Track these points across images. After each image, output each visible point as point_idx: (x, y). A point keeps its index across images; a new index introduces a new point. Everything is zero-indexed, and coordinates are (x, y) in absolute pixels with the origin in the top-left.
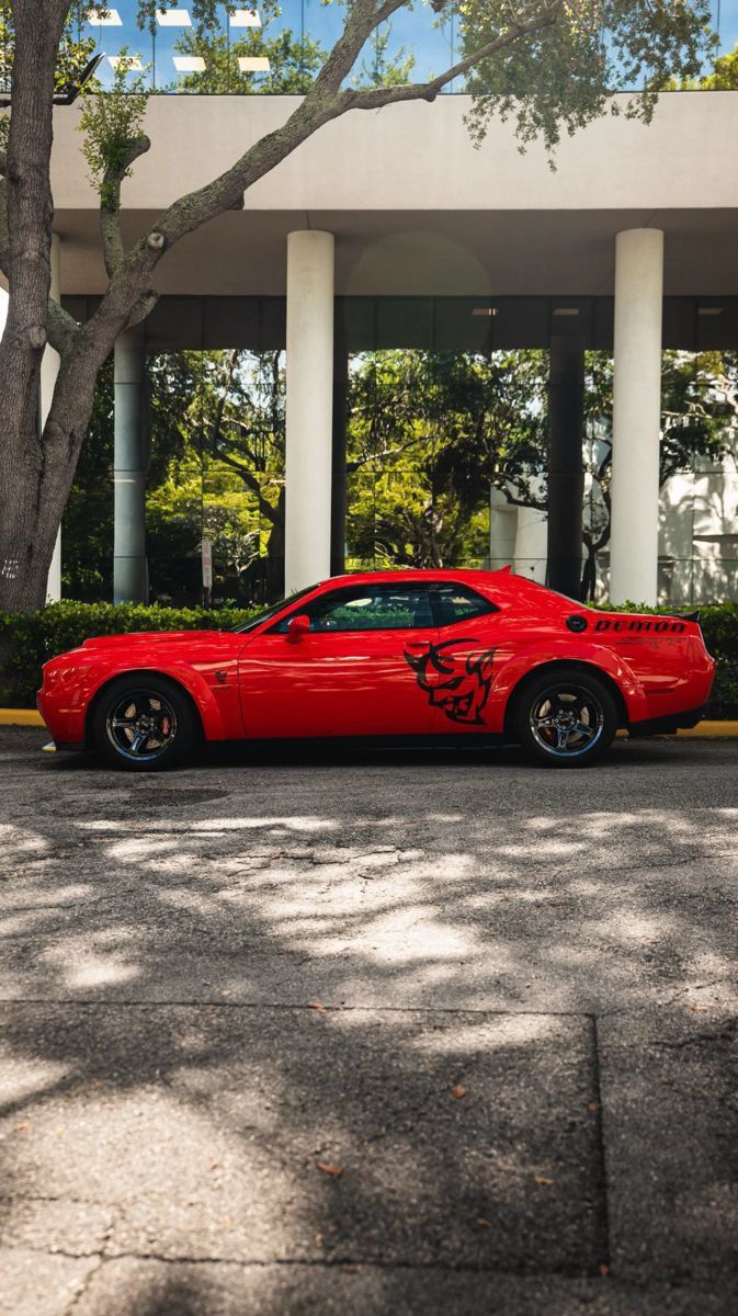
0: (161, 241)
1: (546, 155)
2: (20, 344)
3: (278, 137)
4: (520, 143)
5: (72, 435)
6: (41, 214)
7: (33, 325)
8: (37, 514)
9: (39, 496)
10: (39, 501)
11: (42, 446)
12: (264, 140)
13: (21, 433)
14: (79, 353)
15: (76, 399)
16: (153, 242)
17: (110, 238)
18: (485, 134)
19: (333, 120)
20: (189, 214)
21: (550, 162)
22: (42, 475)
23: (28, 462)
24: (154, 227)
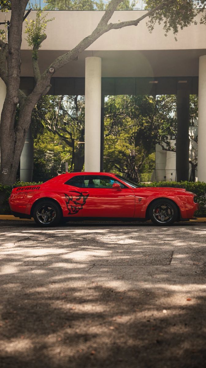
0: (53, 70)
1: (174, 36)
2: (11, 102)
3: (89, 38)
4: (165, 33)
5: (25, 130)
6: (18, 63)
7: (15, 97)
8: (14, 154)
9: (15, 149)
10: (14, 150)
11: (16, 133)
12: (85, 39)
13: (10, 129)
14: (27, 104)
15: (26, 119)
16: (51, 71)
17: (35, 68)
18: (153, 28)
19: (106, 33)
20: (62, 62)
21: (175, 38)
22: (15, 142)
23: (11, 138)
24: (51, 66)
